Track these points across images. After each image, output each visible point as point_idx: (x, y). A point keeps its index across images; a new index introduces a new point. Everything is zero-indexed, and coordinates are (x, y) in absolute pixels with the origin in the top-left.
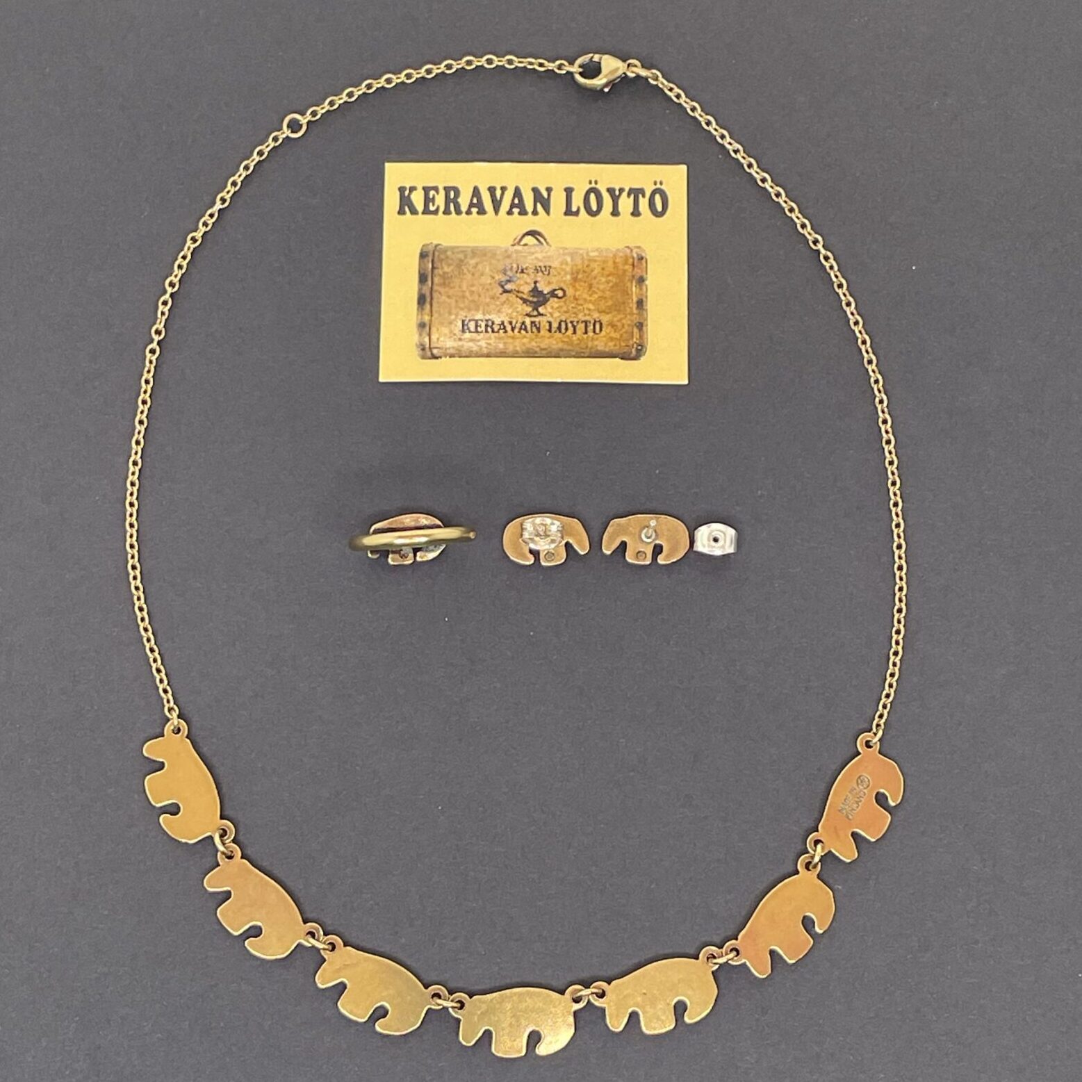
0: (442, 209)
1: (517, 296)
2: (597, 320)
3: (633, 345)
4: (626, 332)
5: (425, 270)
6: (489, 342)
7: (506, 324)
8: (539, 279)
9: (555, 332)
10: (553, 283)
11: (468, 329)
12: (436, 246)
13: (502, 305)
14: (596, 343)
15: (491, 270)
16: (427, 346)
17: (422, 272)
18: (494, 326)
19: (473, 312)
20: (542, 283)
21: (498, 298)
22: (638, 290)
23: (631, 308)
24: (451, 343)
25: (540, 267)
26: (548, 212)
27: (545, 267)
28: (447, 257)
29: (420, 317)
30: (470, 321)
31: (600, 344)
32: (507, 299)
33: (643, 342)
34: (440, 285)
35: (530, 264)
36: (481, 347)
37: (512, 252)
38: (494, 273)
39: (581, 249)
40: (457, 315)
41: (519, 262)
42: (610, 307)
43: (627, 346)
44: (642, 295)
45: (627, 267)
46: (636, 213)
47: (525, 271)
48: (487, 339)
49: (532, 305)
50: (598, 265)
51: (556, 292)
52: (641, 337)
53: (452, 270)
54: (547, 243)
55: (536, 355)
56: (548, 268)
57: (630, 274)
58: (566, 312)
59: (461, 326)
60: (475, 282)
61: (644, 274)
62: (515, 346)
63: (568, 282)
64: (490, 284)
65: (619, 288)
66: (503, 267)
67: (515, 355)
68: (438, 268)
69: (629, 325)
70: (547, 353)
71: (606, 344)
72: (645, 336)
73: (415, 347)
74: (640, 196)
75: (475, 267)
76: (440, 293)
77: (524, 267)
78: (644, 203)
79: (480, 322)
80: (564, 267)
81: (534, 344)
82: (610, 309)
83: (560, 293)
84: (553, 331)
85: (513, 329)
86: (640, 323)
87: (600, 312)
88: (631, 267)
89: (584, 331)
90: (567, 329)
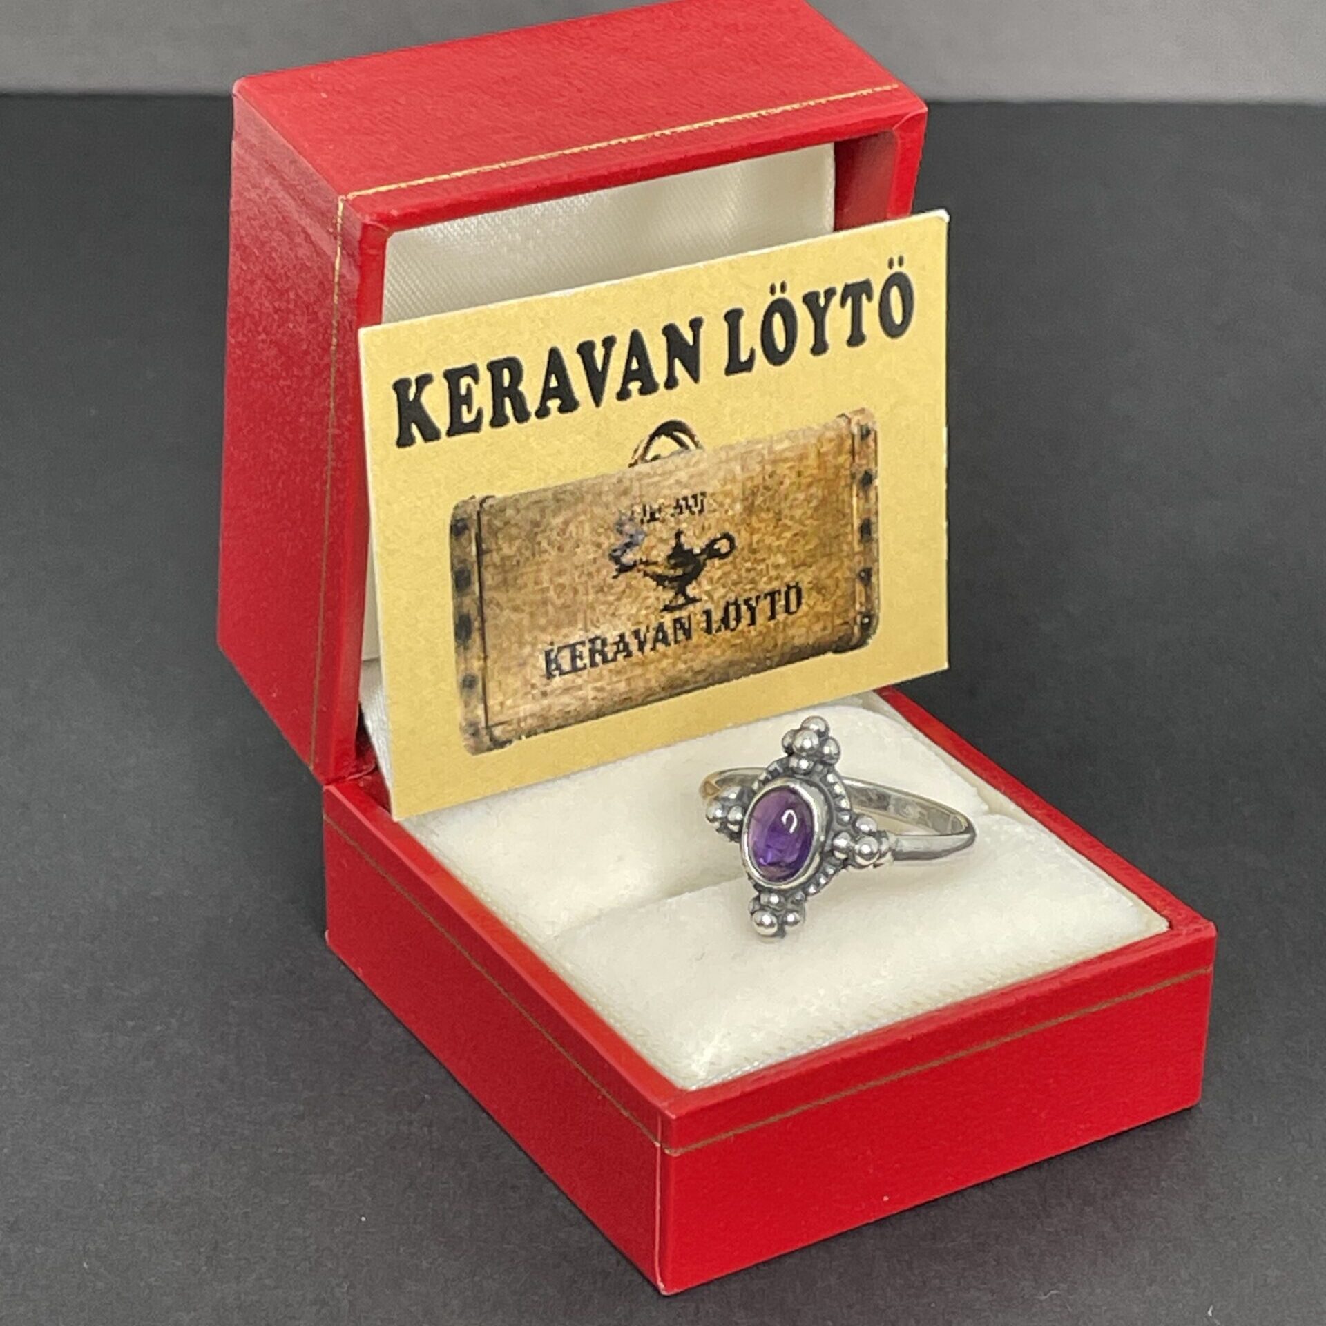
0: (487, 416)
1: (646, 574)
2: (792, 584)
3: (855, 619)
4: (842, 596)
5: (464, 561)
6: (598, 684)
7: (629, 638)
8: (684, 525)
9: (719, 630)
10: (710, 528)
11: (558, 668)
12: (483, 501)
13: (619, 599)
14: (791, 632)
15: (594, 530)
16: (483, 724)
17: (458, 567)
18: (606, 649)
19: (564, 631)
20: (690, 533)
21: (611, 587)
22: (862, 501)
23: (850, 544)
24: (528, 707)
25: (685, 499)
26: (695, 377)
27: (694, 497)
28: (507, 523)
29: (463, 666)
30: (560, 649)
31: (800, 631)
32: (629, 586)
33: (872, 608)
34: (496, 588)
35: (665, 497)
36: (584, 700)
37: (631, 480)
38: (599, 535)
39: (758, 442)
40: (534, 645)
41: (644, 499)
42: (812, 553)
43: (846, 623)
44: (869, 510)
45: (841, 459)
46: (856, 338)
47: (657, 515)
48: (596, 680)
49: (675, 584)
50: (791, 468)
51: (716, 547)
52: (868, 598)
53: (519, 549)
54: (696, 444)
55: (688, 688)
56: (699, 498)
57: (848, 473)
58: (735, 584)
59: (544, 666)
60: (566, 565)
61: (872, 466)
62: (648, 680)
63: (737, 519)
64: (595, 560)
65: (831, 508)
66: (617, 516)
67: (648, 698)
68: (489, 551)
69: (847, 580)
70: (707, 679)
71: (809, 629)
72: (875, 595)
73: (458, 733)
74: (864, 297)
75: (563, 532)
76: (498, 604)
77: (656, 506)
78: (870, 310)
79: (579, 648)
80: (729, 487)
81: (682, 666)
82: (813, 556)
83: (723, 546)
84: (714, 632)
85: (641, 647)
86: (864, 570)
87: (795, 567)
88: (849, 456)
89: (769, 614)
90: (738, 620)
